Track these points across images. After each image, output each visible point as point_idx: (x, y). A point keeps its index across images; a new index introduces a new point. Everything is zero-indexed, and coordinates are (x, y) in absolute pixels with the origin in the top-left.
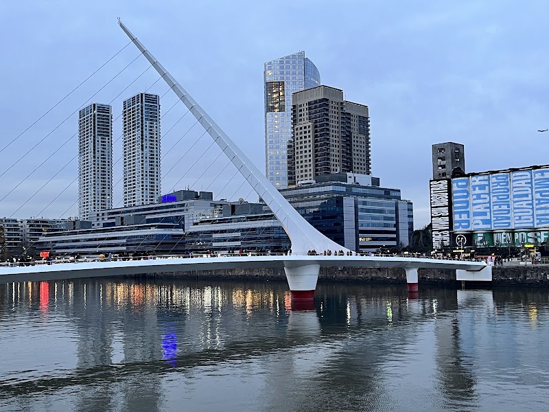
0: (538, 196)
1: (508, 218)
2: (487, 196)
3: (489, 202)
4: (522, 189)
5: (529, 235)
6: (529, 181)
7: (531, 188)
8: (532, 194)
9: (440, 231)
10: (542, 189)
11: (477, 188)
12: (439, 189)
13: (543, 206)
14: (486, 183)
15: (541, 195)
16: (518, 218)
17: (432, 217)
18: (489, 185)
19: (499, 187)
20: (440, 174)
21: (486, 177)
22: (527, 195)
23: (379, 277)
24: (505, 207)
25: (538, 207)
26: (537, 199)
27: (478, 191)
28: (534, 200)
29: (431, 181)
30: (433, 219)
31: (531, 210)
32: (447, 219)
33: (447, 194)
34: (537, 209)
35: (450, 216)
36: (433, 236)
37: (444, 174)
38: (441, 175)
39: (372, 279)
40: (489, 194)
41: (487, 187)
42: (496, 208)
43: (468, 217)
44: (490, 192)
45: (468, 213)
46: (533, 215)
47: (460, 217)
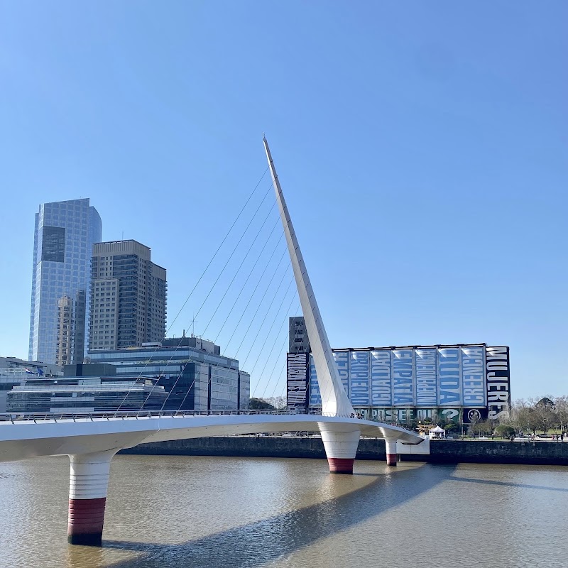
0: (397, 375)
1: (367, 395)
2: (346, 373)
3: (348, 379)
4: (381, 368)
5: (388, 412)
6: (389, 360)
7: (390, 367)
8: (391, 373)
9: (296, 405)
10: (401, 369)
11: (337, 364)
12: (296, 362)
13: (402, 385)
14: (346, 359)
15: (401, 375)
16: (377, 395)
17: (288, 390)
18: (348, 362)
19: (359, 364)
20: (297, 348)
21: (346, 354)
22: (386, 374)
23: (301, 449)
24: (364, 385)
25: (397, 386)
26: (395, 379)
27: (338, 367)
28: (392, 380)
29: (287, 354)
30: (289, 392)
31: (389, 389)
32: (304, 393)
33: (305, 368)
34: (396, 388)
35: (308, 391)
37: (301, 348)
39: (292, 451)
40: (348, 371)
41: (346, 364)
42: (355, 385)
44: (348, 369)
46: (391, 393)
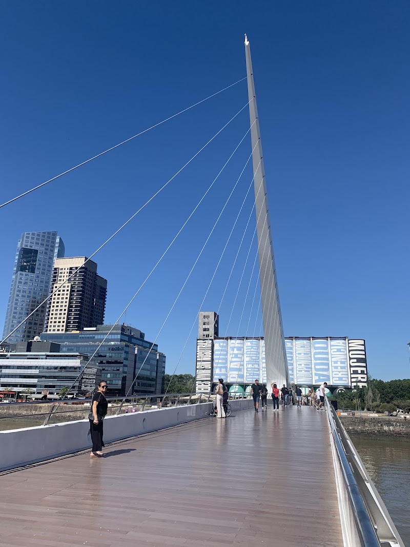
2: (241, 356)
3: (243, 361)
9: (202, 381)
11: (235, 349)
12: (204, 347)
14: (242, 346)
18: (243, 348)
19: (252, 350)
21: (242, 341)
24: (256, 366)
27: (236, 351)
29: (198, 340)
30: (197, 371)
32: (209, 371)
33: (211, 351)
35: (212, 369)
36: (197, 385)
37: (207, 336)
38: (205, 336)
42: (249, 366)
43: (226, 372)
44: (244, 353)
45: (226, 368)
47: (221, 371)
